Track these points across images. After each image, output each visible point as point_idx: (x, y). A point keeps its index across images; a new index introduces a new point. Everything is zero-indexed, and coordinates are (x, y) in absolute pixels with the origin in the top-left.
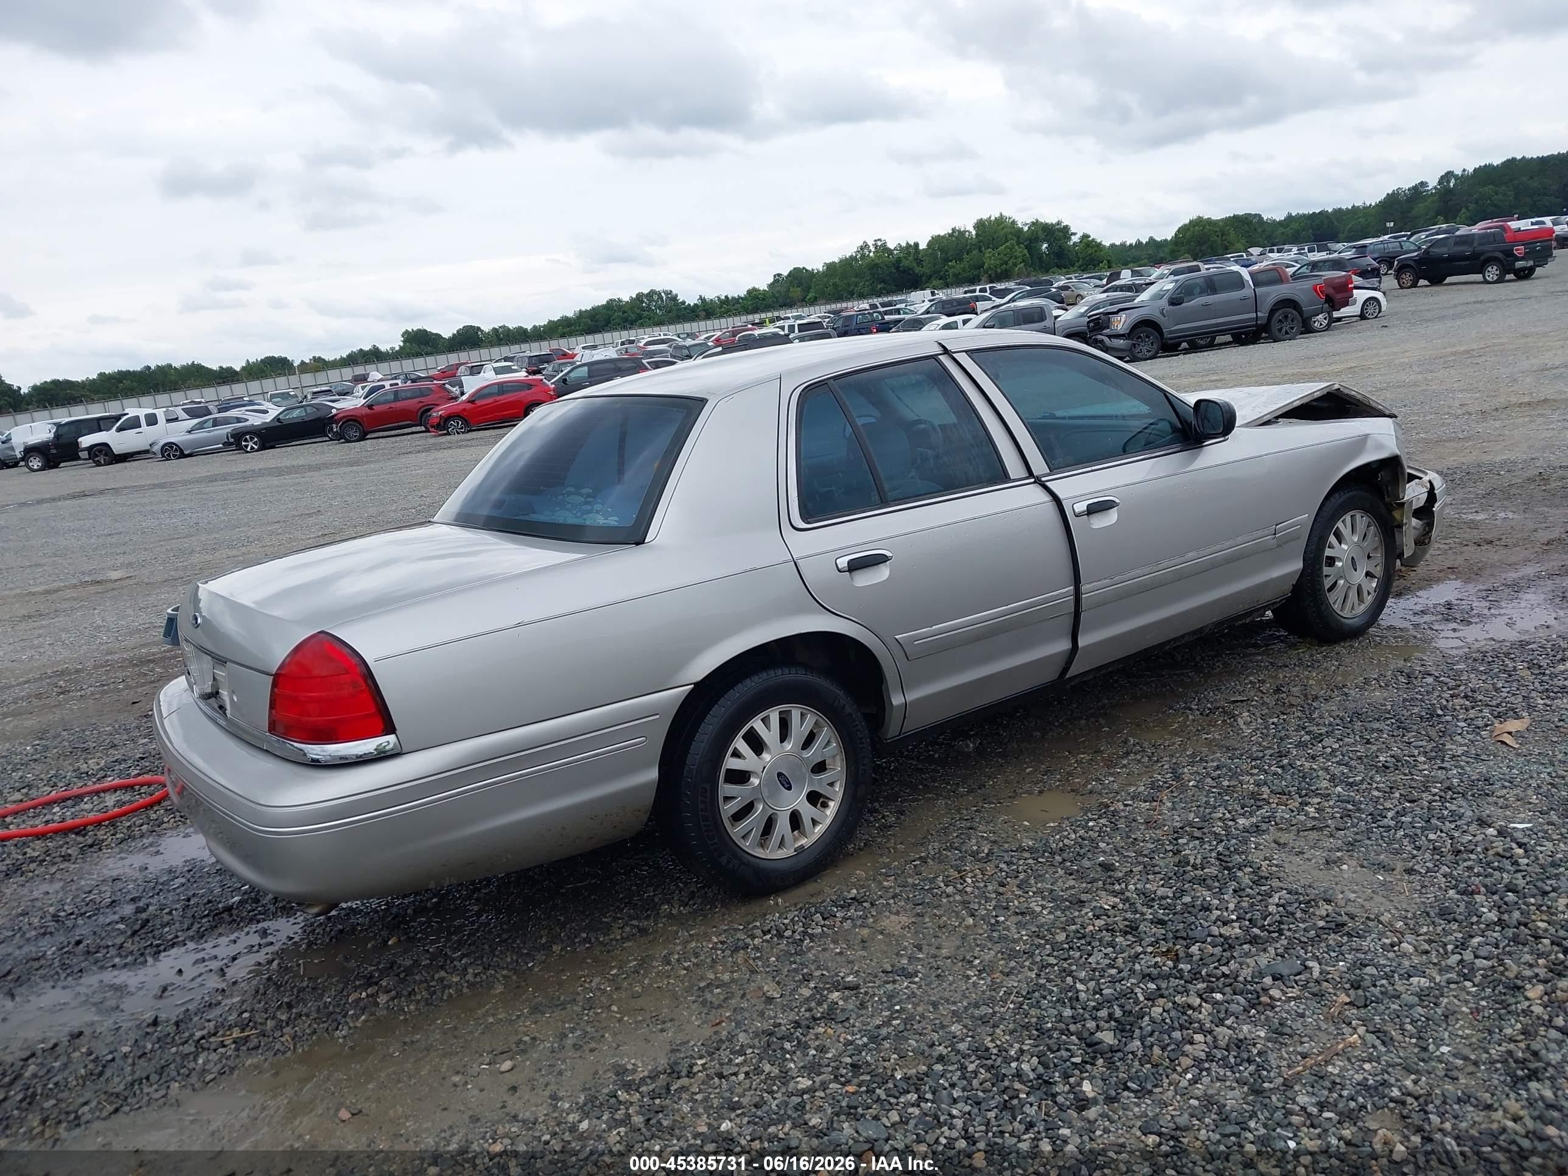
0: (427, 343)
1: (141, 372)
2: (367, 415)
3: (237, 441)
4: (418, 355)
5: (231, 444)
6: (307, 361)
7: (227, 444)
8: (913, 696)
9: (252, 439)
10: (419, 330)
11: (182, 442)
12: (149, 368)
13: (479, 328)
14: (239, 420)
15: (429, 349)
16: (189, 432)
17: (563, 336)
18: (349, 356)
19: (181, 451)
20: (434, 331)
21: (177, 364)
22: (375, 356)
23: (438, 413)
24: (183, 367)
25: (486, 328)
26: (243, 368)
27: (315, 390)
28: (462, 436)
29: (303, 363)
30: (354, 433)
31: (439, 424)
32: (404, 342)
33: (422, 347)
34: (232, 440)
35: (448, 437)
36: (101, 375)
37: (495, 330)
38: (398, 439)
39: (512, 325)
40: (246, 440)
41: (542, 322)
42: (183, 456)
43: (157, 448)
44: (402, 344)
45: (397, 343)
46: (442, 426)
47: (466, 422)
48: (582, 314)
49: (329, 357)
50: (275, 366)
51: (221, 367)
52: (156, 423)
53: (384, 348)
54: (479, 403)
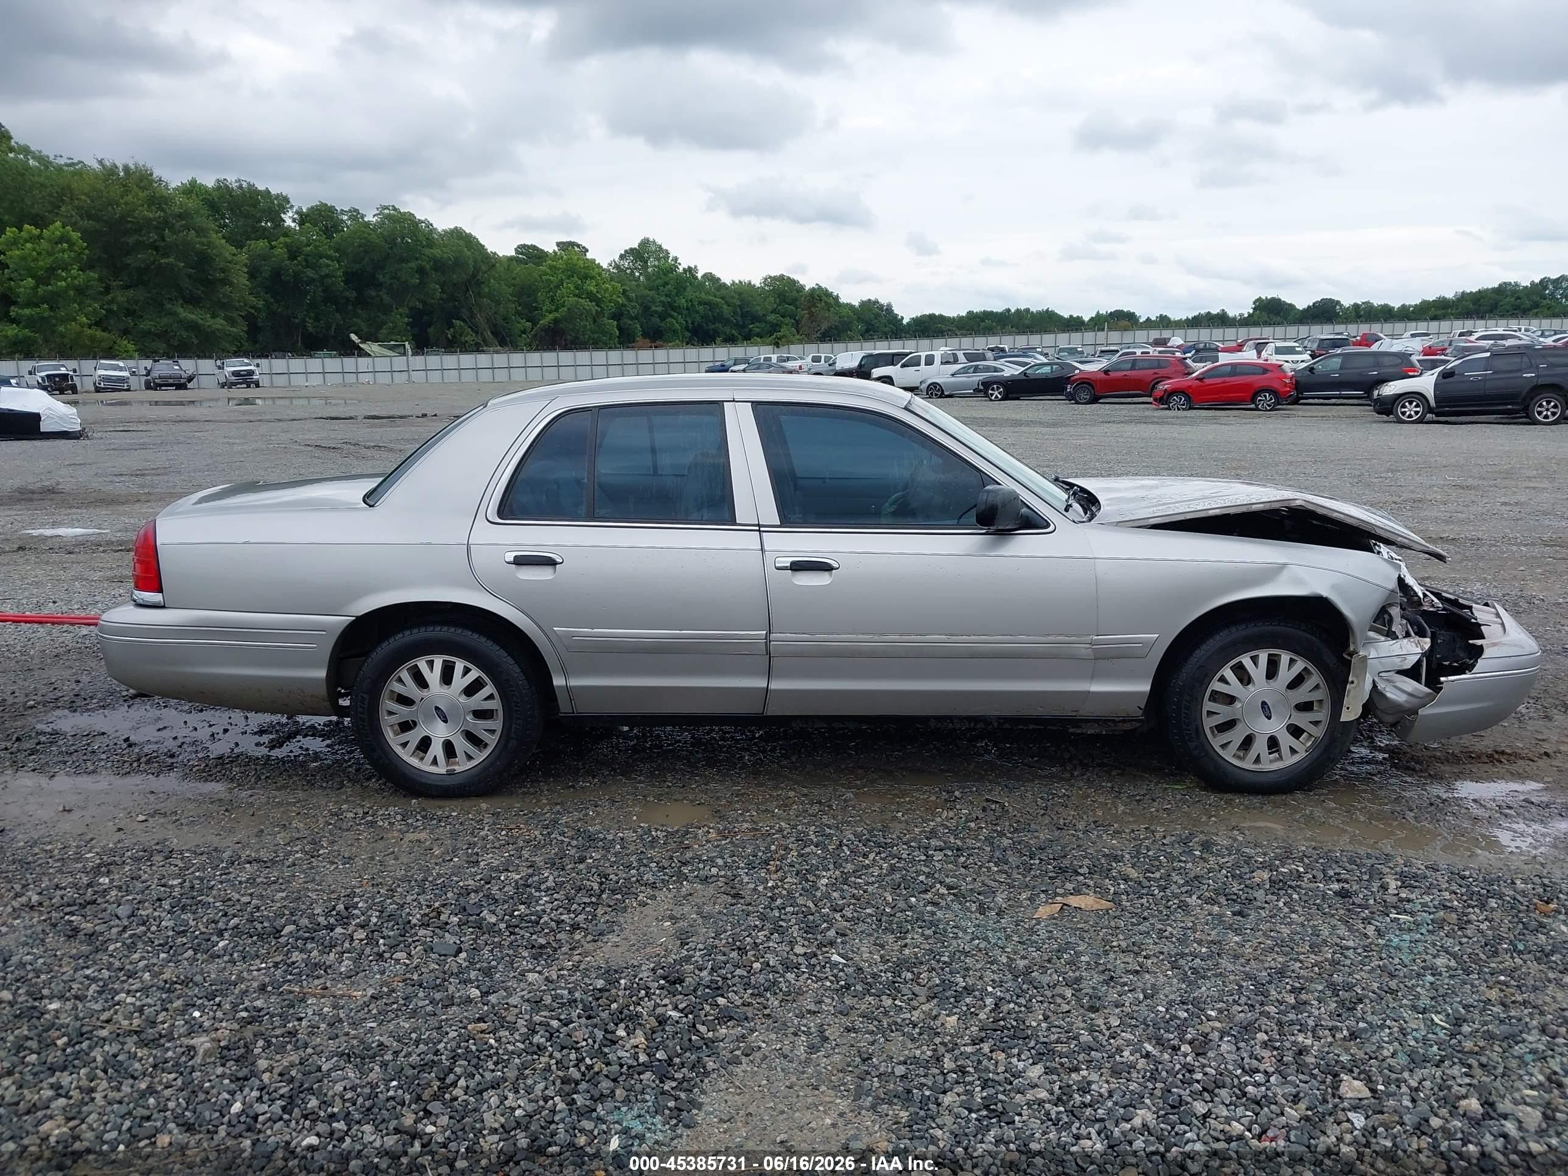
0: (1278, 314)
1: (1001, 314)
2: (1101, 381)
3: (984, 389)
4: (1267, 324)
5: (981, 391)
6: (1154, 318)
7: (977, 390)
8: (574, 682)
9: (998, 388)
10: (1273, 299)
11: (945, 383)
12: (1009, 310)
13: (1338, 302)
14: (996, 370)
15: (1278, 319)
16: (953, 375)
17: (1435, 318)
18: (1195, 318)
19: (943, 391)
20: (1289, 302)
21: (1034, 309)
22: (1221, 320)
23: (1165, 386)
24: (1039, 313)
25: (1347, 302)
26: (1092, 319)
27: (1104, 348)
28: (1186, 413)
29: (1148, 319)
30: (1084, 395)
31: (1161, 398)
32: (1254, 309)
33: (1271, 316)
34: (981, 387)
35: (1167, 412)
36: (969, 313)
37: (1356, 306)
38: (1117, 406)
39: (1377, 302)
40: (993, 389)
41: (1414, 301)
42: (942, 396)
43: (924, 386)
44: (1251, 311)
45: (1247, 310)
46: (1164, 400)
47: (1189, 399)
48: (1464, 297)
49: (1175, 315)
50: (1122, 320)
51: (1071, 316)
52: (932, 364)
53: (1231, 313)
54: (1207, 381)
